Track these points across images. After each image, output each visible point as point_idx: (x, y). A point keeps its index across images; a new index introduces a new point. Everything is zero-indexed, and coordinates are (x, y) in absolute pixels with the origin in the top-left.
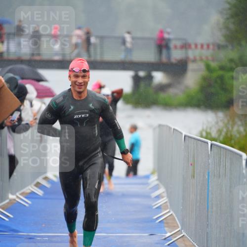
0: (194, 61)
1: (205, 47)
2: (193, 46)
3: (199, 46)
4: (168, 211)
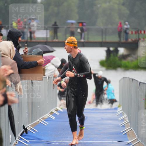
2: (143, 32)
4: (129, 128)
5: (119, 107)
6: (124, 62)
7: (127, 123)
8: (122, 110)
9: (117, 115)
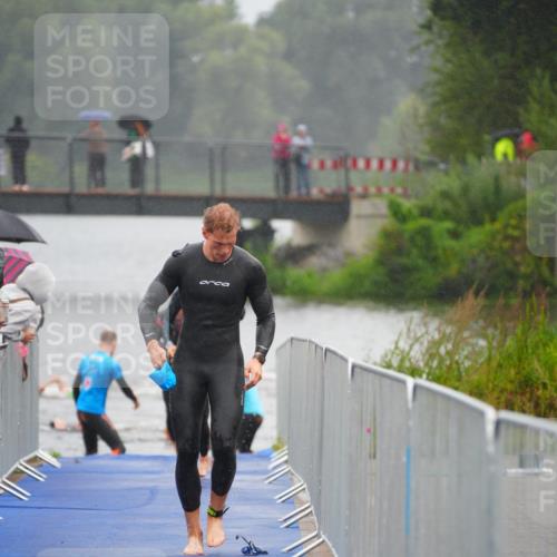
0: (364, 196)
1: (388, 164)
2: (361, 164)
3: (374, 164)
4: (313, 534)
5: (276, 448)
6: (294, 273)
7: (307, 515)
8: (286, 462)
9: (270, 483)
